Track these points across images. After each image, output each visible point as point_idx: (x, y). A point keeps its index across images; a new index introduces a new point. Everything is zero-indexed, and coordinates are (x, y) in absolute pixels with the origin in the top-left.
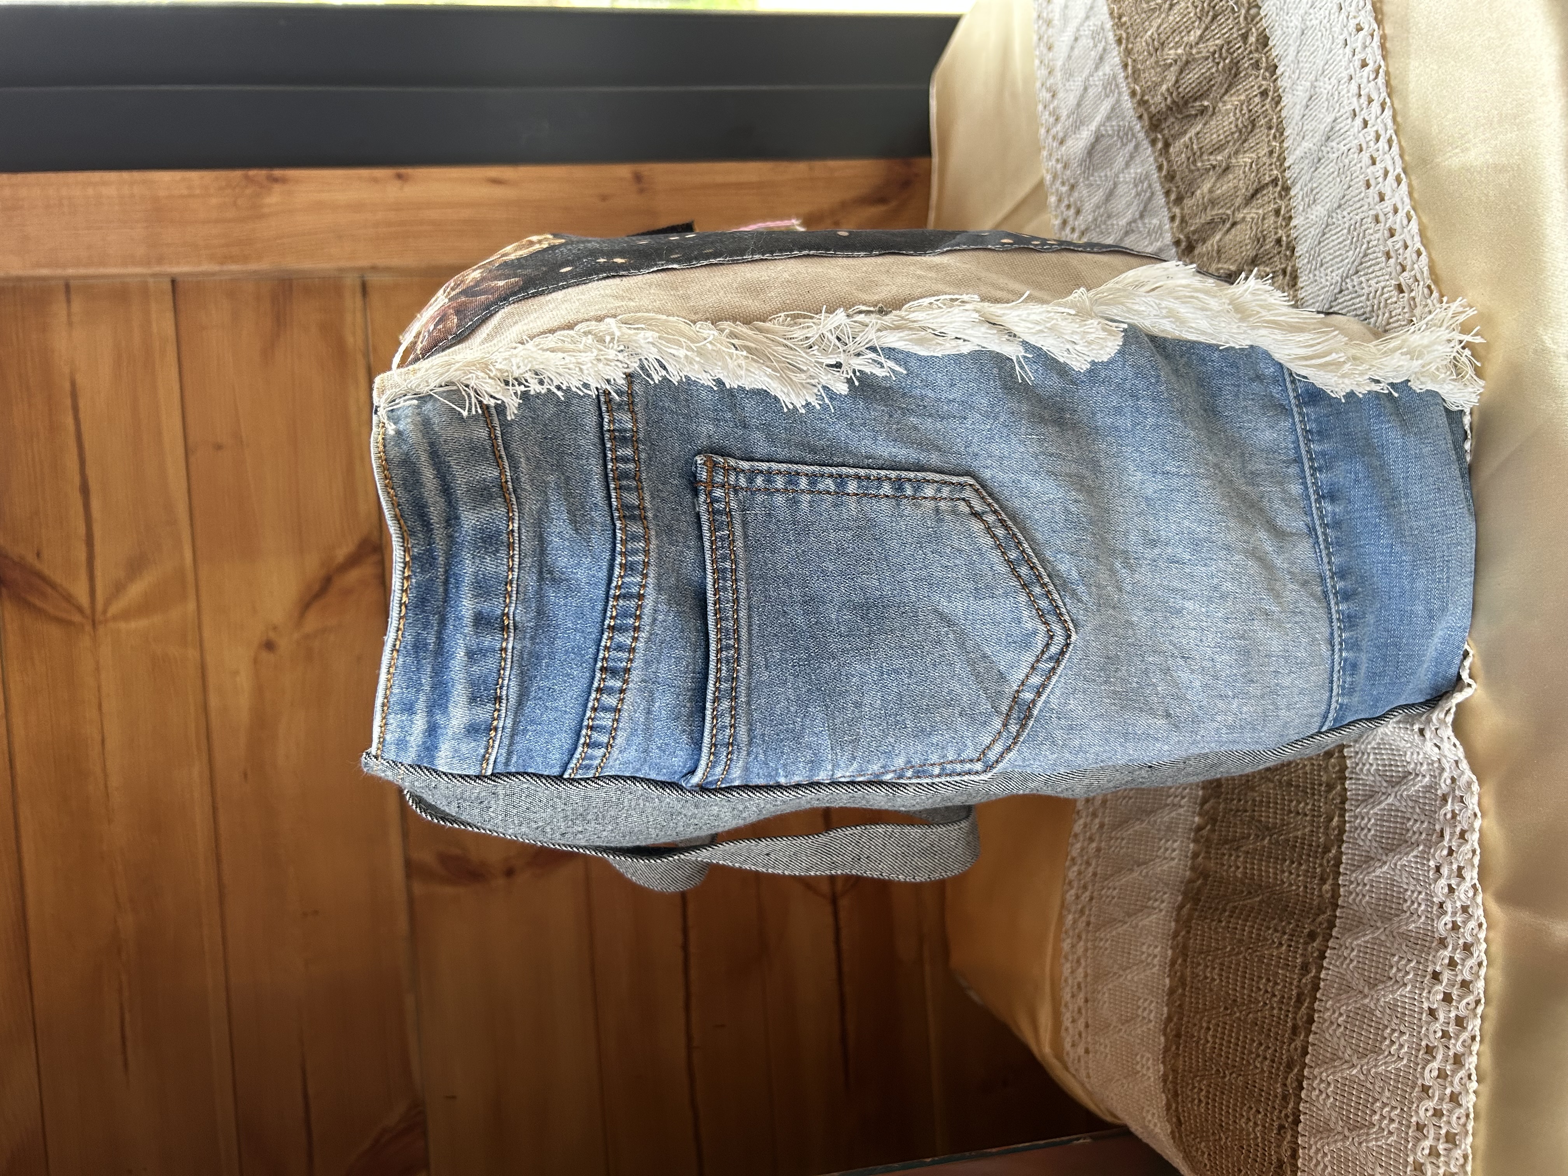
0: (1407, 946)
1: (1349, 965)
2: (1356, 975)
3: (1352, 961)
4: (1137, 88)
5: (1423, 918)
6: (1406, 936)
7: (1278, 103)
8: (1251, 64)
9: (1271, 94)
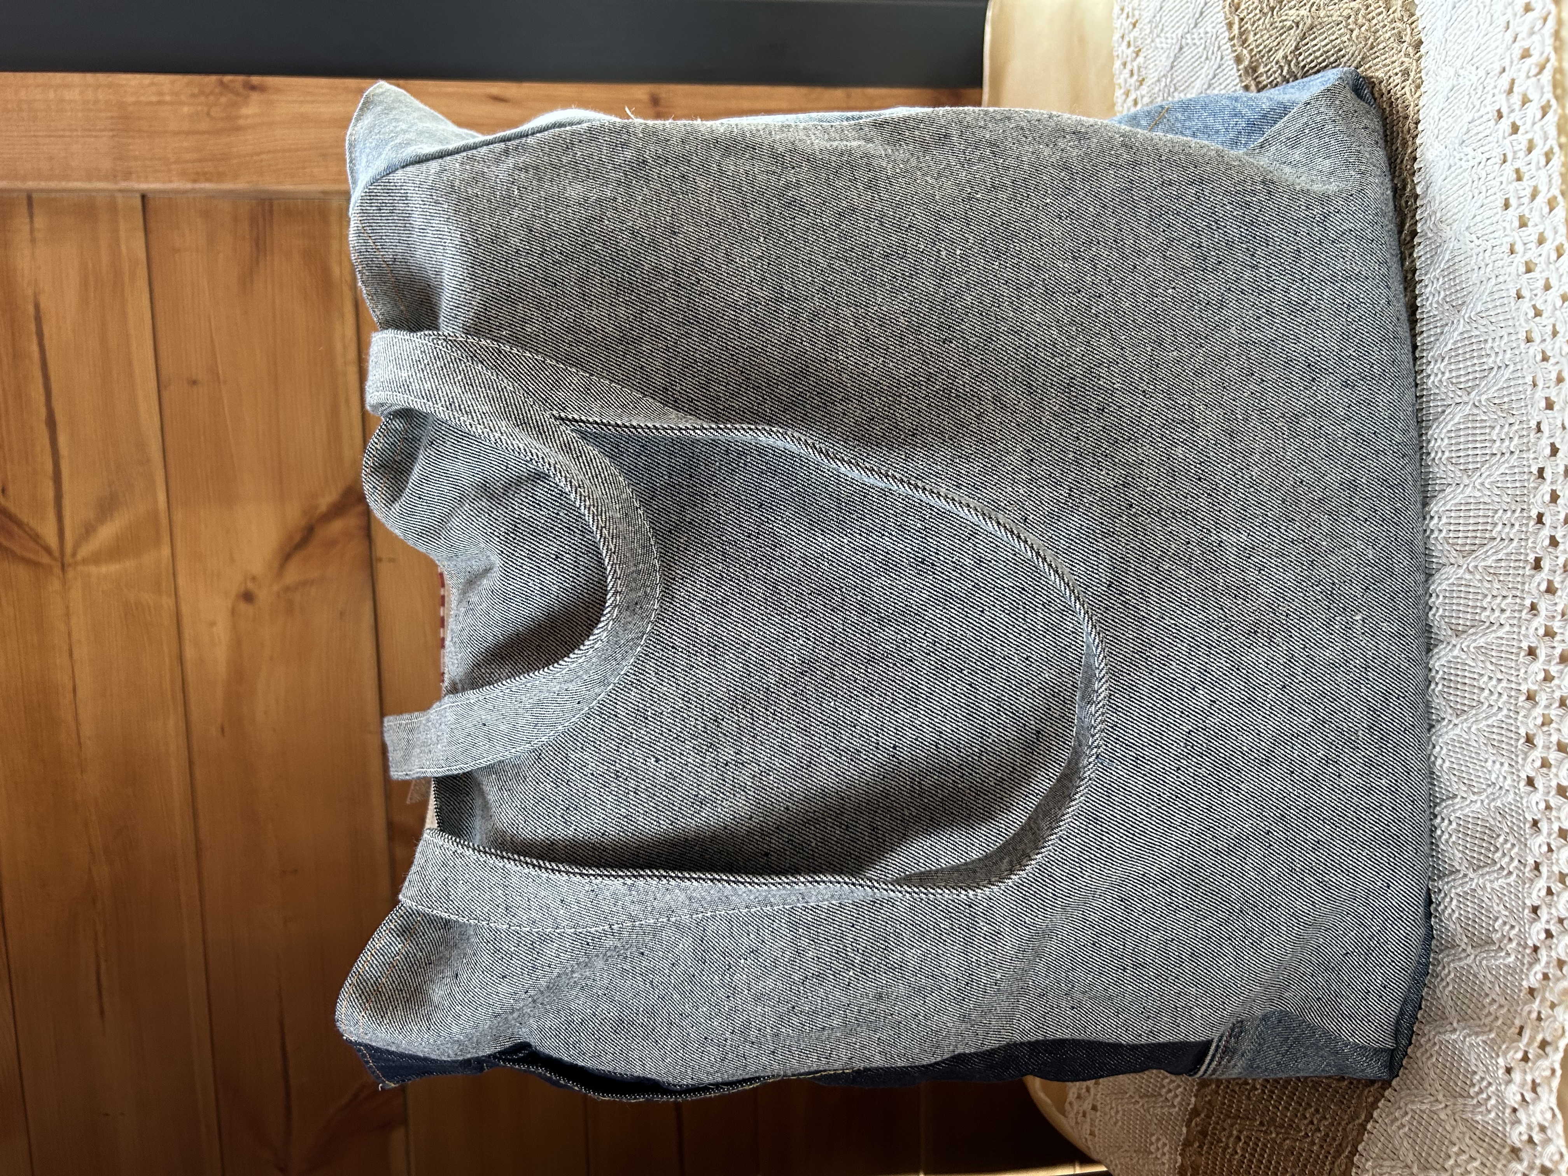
0: (1471, 1138)
1: (1399, 1128)
2: (1405, 1144)
3: (1403, 1126)
4: (1245, 52)
5: (1493, 1115)
6: (1471, 1125)
7: (1418, 87)
8: (1392, 35)
9: (1412, 74)
